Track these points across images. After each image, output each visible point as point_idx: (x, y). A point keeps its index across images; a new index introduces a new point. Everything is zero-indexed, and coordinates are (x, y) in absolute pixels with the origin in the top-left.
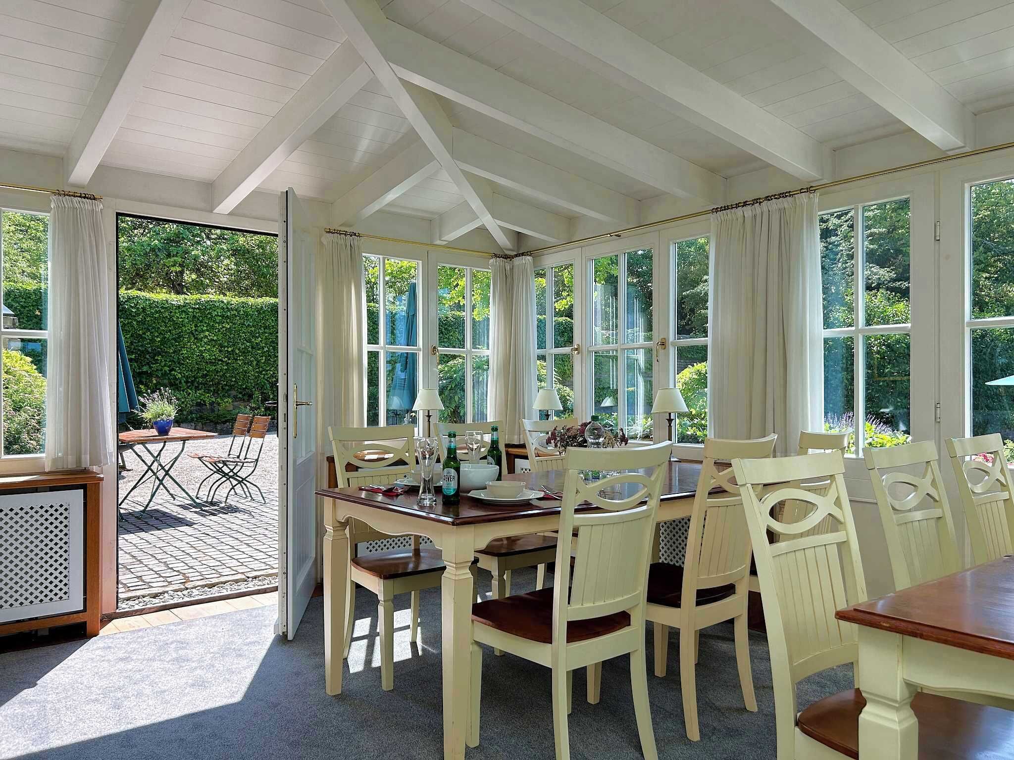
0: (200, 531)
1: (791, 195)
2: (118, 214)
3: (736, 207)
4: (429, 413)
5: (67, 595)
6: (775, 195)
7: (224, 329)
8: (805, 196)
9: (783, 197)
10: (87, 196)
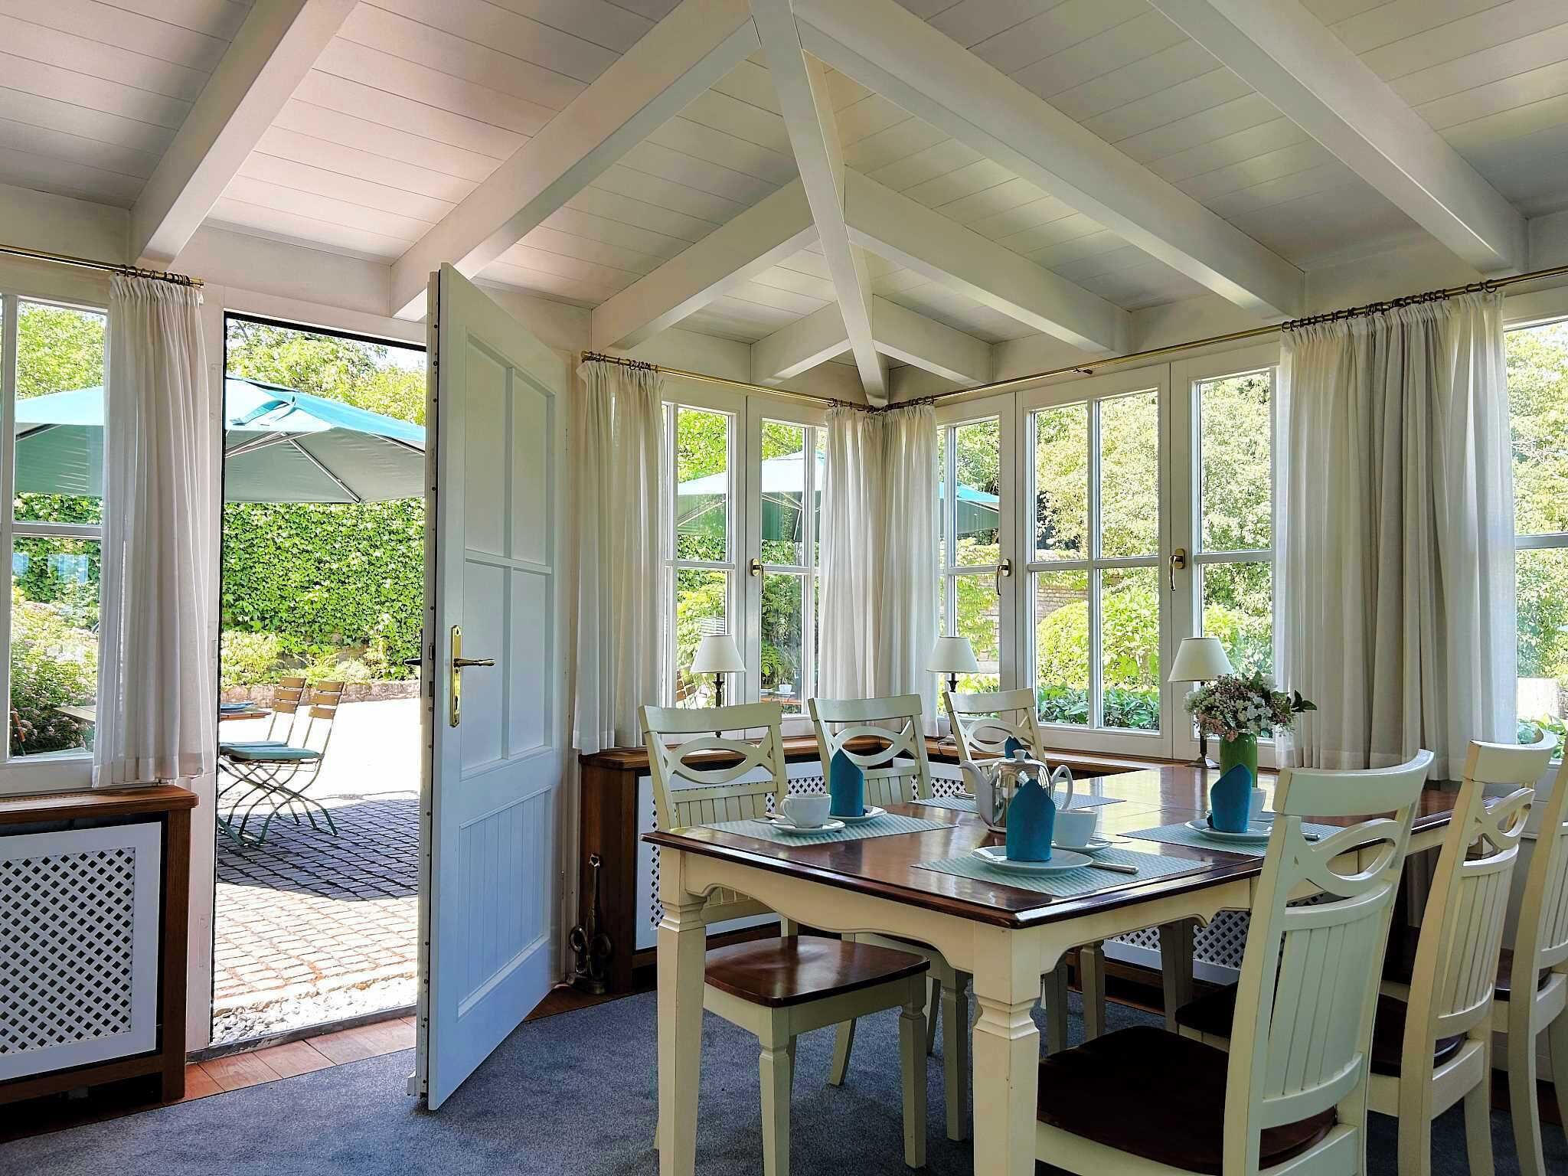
0: (319, 877)
1: (1446, 296)
2: (228, 315)
3: (1332, 320)
4: (718, 679)
5: (127, 1023)
6: (1414, 297)
7: (326, 533)
8: (1477, 297)
9: (1431, 299)
10: (176, 278)
